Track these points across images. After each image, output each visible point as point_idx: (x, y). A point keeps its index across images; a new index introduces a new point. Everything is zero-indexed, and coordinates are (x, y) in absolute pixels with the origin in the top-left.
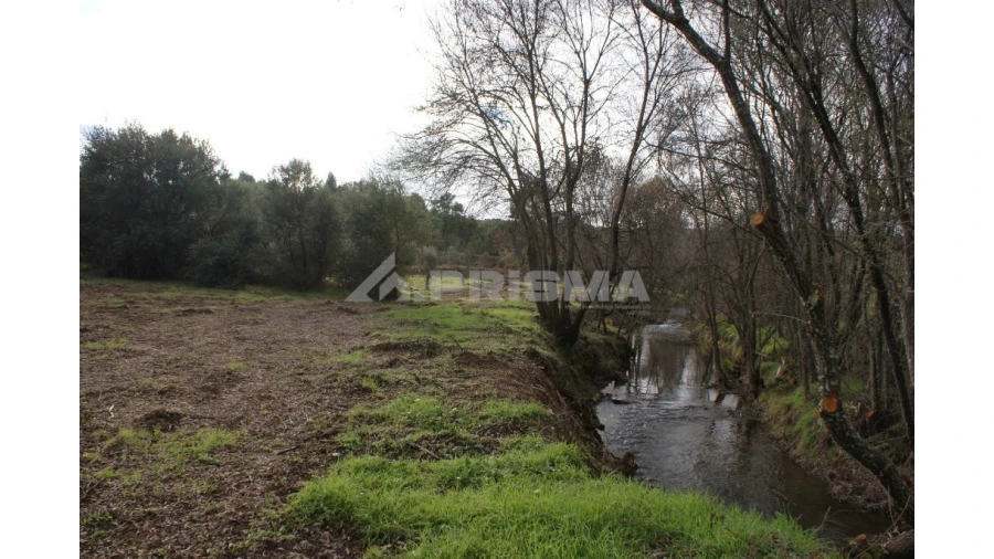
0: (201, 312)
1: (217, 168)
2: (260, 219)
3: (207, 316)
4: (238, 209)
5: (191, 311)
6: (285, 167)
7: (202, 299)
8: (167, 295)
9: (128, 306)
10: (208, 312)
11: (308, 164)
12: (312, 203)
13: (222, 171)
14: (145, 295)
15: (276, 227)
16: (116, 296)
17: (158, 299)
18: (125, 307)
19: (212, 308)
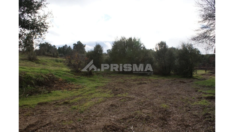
0: (143, 83)
1: (142, 46)
2: (154, 58)
3: (145, 84)
4: (147, 55)
5: (141, 83)
6: (159, 43)
7: (142, 79)
8: (133, 78)
9: (125, 82)
10: (145, 83)
11: (165, 42)
12: (167, 52)
13: (143, 46)
14: (128, 78)
15: (158, 59)
16: (121, 79)
17: (131, 79)
18: (124, 82)
19: (146, 82)
